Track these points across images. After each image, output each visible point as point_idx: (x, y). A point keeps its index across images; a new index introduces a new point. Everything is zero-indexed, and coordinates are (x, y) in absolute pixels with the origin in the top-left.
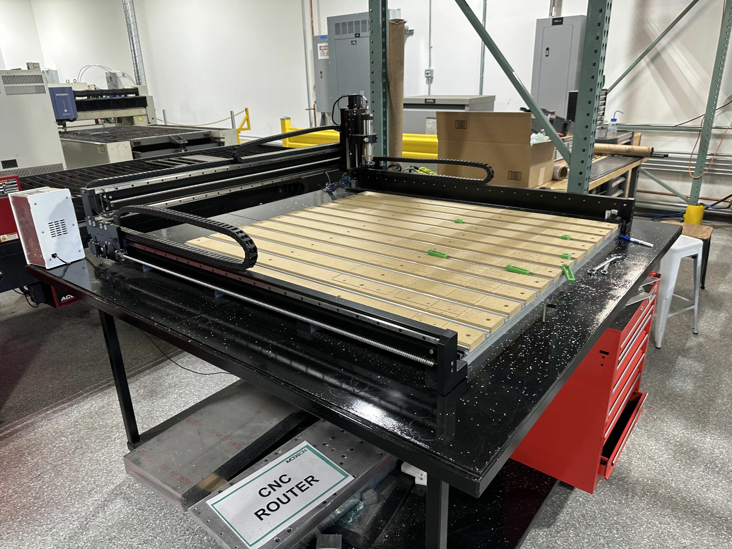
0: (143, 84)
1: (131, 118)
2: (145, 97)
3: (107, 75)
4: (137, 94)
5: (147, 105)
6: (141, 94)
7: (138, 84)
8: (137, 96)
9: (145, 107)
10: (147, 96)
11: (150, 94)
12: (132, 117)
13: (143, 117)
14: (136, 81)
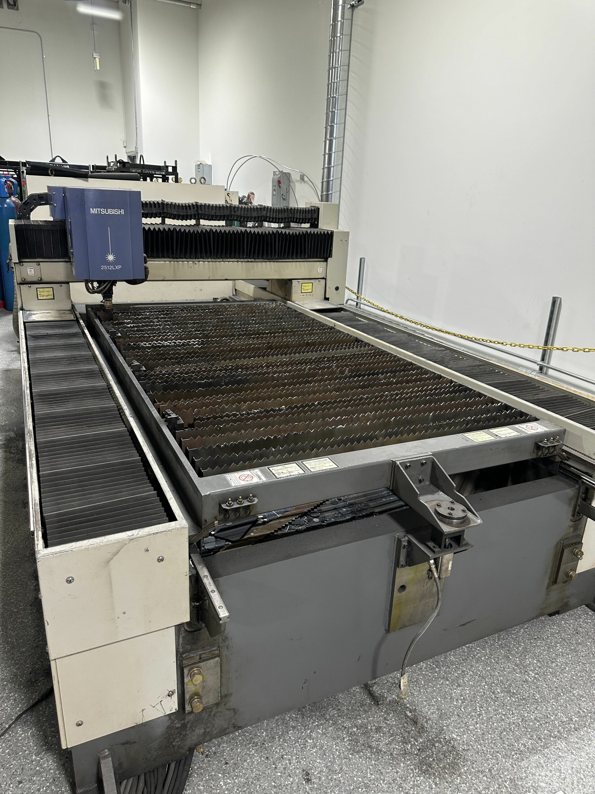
0: (334, 200)
1: (286, 283)
2: (332, 233)
3: (275, 177)
4: (314, 225)
5: (330, 255)
6: (324, 225)
7: (324, 197)
8: (313, 230)
9: (326, 261)
10: (335, 230)
11: (343, 227)
12: (291, 280)
13: (315, 282)
14: (322, 192)
